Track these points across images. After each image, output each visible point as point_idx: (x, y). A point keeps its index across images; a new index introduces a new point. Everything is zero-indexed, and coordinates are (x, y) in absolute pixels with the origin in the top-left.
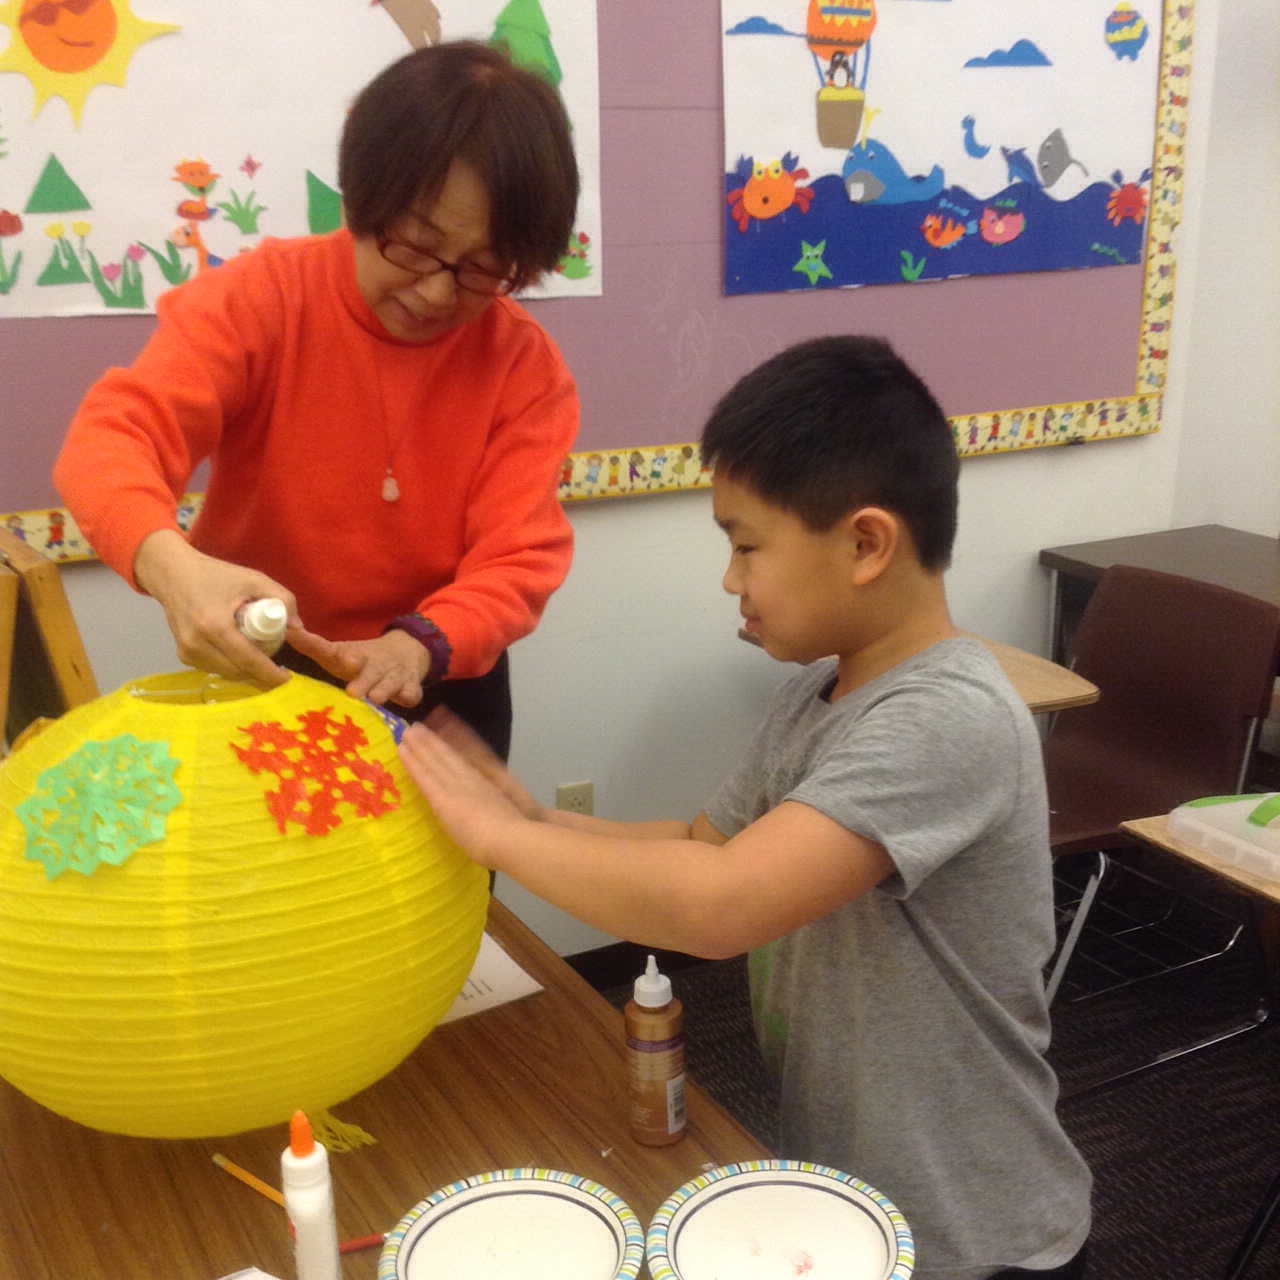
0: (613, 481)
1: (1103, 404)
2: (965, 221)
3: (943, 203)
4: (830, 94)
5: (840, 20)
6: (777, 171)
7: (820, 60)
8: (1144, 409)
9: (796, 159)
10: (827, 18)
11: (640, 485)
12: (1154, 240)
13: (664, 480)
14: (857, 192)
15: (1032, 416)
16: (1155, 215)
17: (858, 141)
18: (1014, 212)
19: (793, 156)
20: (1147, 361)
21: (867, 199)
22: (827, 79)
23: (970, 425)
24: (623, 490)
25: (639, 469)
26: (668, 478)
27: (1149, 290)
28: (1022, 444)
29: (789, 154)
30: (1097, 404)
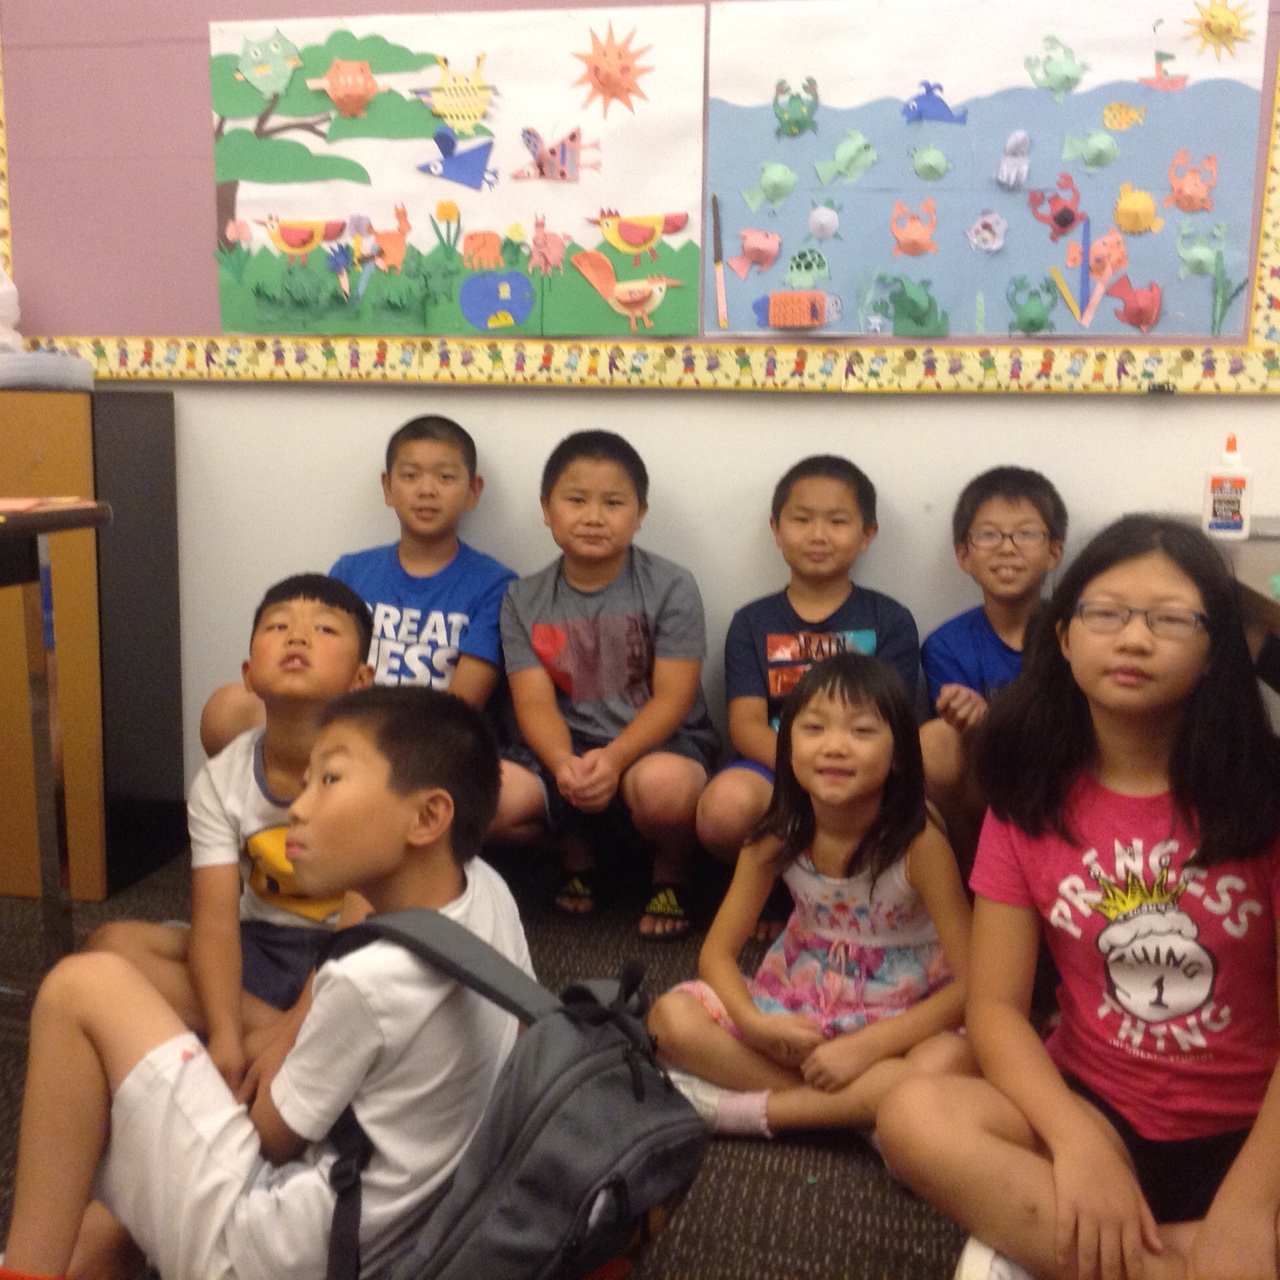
0: (593, 371)
1: (1209, 351)
8: (1272, 365)
11: (619, 379)
13: (646, 374)
15: (1101, 357)
20: (1265, 312)
23: (1011, 356)
24: (603, 381)
25: (619, 363)
26: (649, 375)
28: (1085, 386)
30: (1199, 353)
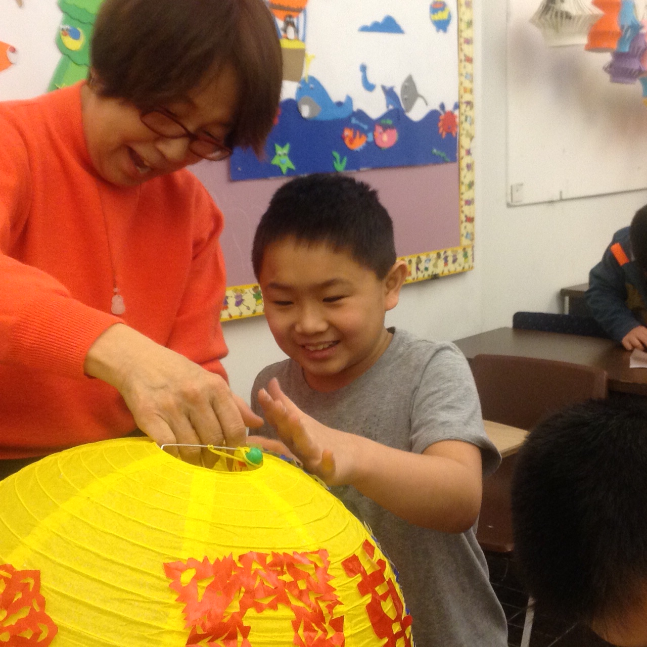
1: (445, 252)
2: (366, 133)
3: (354, 121)
4: (285, 44)
7: (278, 20)
8: (465, 255)
12: (462, 147)
15: (410, 261)
16: (462, 132)
18: (391, 128)
20: (464, 224)
21: (312, 116)
22: (283, 33)
27: (462, 179)
30: (442, 253)
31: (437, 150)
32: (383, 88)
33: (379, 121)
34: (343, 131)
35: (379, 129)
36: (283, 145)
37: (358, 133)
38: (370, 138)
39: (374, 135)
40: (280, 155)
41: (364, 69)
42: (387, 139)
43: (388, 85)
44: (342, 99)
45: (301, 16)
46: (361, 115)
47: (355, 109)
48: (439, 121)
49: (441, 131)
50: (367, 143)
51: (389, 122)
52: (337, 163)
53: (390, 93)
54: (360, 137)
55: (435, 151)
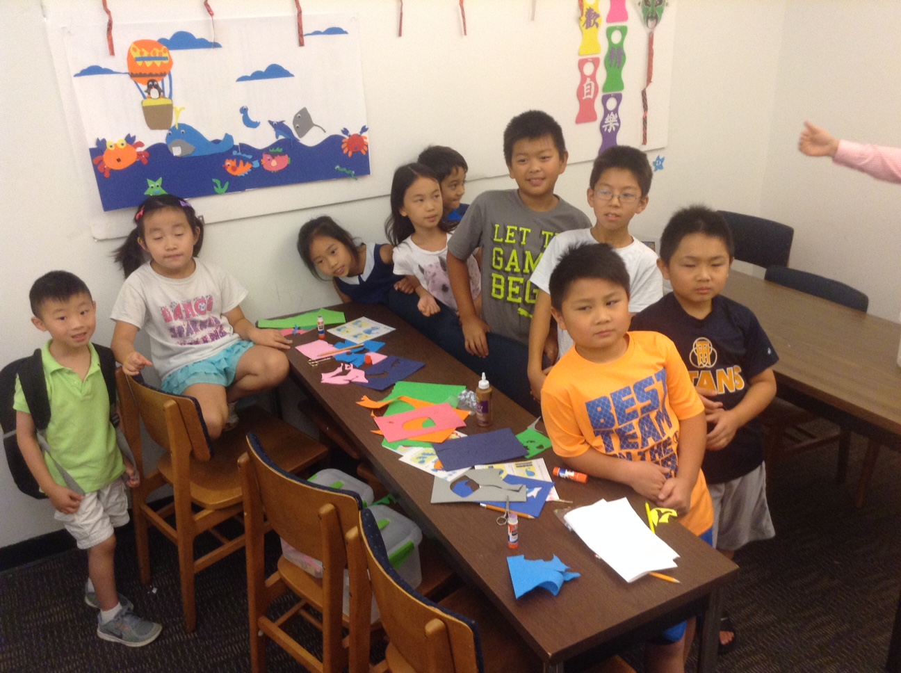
2: (251, 161)
4: (149, 103)
5: (148, 63)
6: (123, 144)
7: (139, 85)
9: (134, 137)
10: (140, 63)
14: (177, 151)
17: (173, 125)
18: (281, 154)
19: (132, 136)
21: (184, 155)
22: (146, 94)
29: (129, 135)
31: (341, 166)
32: (271, 123)
33: (266, 150)
34: (224, 163)
35: (266, 157)
36: (155, 180)
37: (241, 162)
38: (256, 164)
39: (260, 162)
40: (152, 187)
41: (244, 111)
42: (274, 164)
43: (276, 119)
44: (221, 137)
45: (166, 79)
46: (245, 148)
47: (236, 143)
48: (343, 143)
49: (345, 151)
50: (252, 168)
51: (279, 150)
52: (217, 186)
53: (279, 127)
54: (244, 164)
55: (337, 167)
